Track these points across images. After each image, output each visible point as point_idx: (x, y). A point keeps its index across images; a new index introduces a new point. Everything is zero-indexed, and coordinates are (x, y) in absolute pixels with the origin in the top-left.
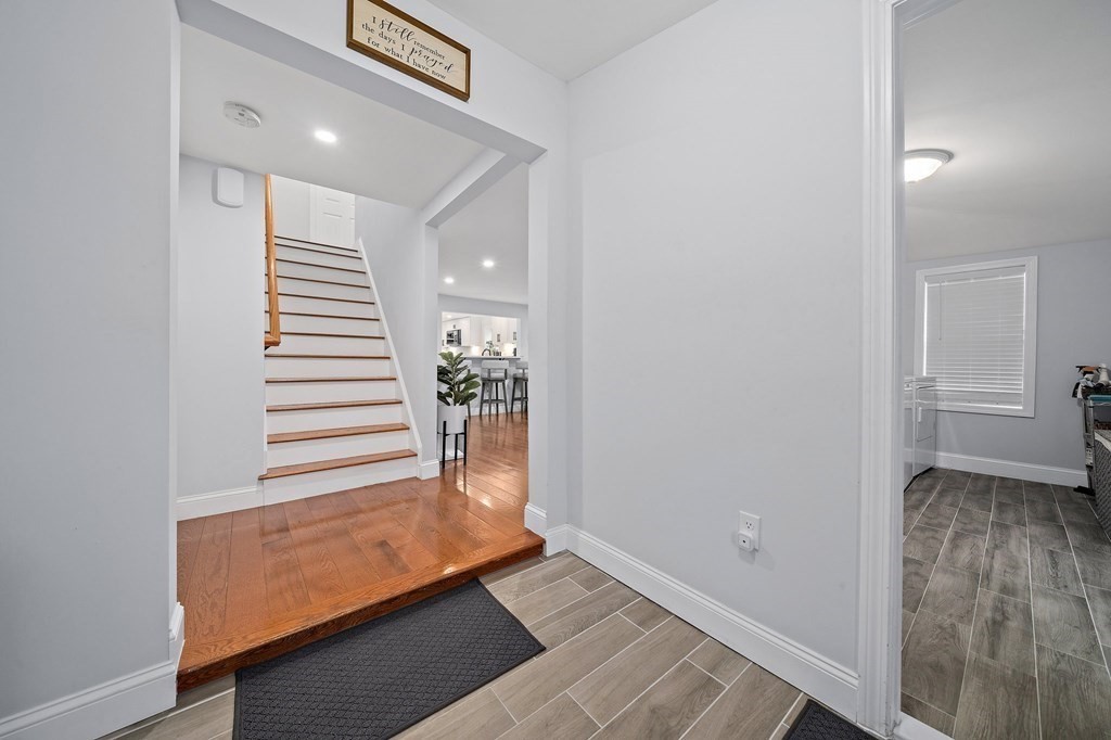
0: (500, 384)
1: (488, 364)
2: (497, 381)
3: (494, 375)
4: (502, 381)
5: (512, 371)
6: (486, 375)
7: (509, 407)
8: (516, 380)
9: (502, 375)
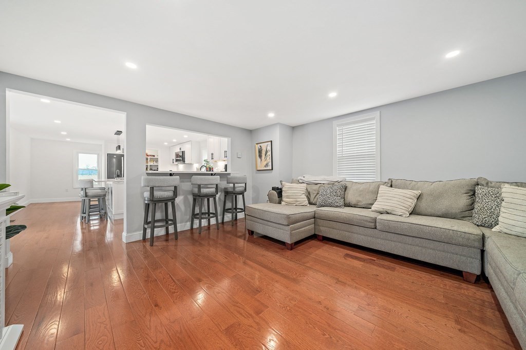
0: (211, 200)
1: (198, 180)
2: (208, 196)
3: (204, 191)
4: (213, 196)
5: (223, 184)
6: (196, 190)
7: (220, 218)
8: (227, 193)
9: (213, 190)
